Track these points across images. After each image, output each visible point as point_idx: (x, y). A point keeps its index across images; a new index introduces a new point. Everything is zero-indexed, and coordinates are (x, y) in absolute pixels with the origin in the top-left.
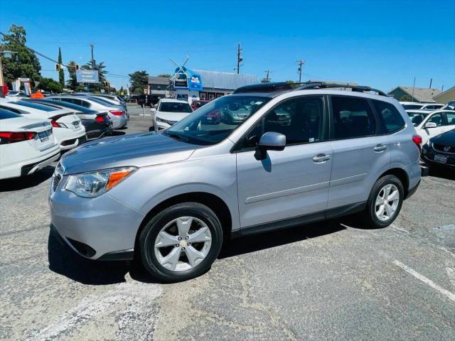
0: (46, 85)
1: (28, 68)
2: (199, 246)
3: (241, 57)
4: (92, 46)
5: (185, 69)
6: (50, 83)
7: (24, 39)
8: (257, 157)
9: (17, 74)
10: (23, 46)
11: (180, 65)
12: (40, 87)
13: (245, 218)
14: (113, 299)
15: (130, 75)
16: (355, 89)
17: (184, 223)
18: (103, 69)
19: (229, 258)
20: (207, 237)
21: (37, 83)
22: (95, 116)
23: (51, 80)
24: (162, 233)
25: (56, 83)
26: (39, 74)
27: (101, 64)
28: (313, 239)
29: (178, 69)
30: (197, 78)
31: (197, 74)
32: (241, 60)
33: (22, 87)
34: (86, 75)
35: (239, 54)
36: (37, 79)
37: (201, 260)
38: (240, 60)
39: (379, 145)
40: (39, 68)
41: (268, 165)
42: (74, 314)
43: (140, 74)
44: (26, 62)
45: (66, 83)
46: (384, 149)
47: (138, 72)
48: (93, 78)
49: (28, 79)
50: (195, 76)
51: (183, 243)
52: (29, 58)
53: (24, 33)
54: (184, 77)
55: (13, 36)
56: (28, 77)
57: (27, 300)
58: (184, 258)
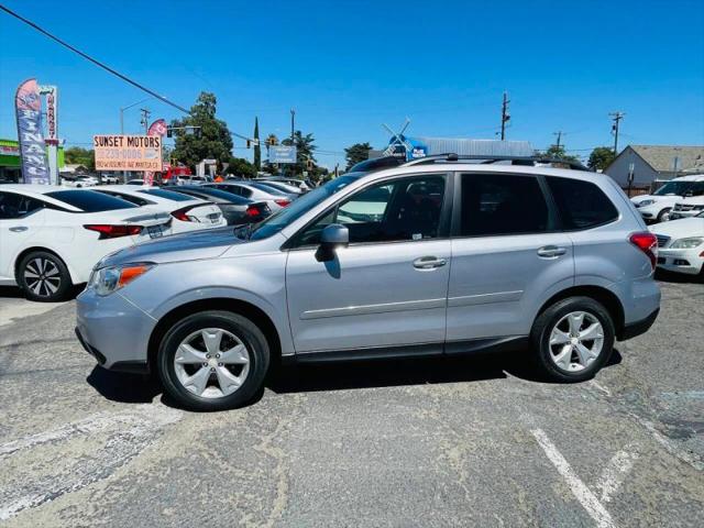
0: (236, 167)
1: (216, 146)
2: (235, 369)
3: (507, 114)
4: (293, 113)
5: (403, 138)
6: (243, 166)
7: (215, 109)
8: (319, 257)
9: (203, 154)
10: (212, 117)
11: (396, 133)
12: (230, 170)
13: (301, 339)
14: (122, 418)
15: (347, 150)
16: (516, 162)
17: (212, 336)
18: (311, 144)
19: (291, 394)
20: (243, 358)
21: (226, 166)
22: (247, 207)
23: (243, 161)
24: (185, 346)
25: (249, 164)
26: (231, 153)
27: (308, 136)
28: (434, 385)
29: (394, 139)
30: (422, 151)
31: (423, 144)
32: (508, 118)
33: (207, 172)
34: (280, 152)
35: (504, 109)
36: (227, 161)
37: (237, 387)
38: (506, 118)
39: (547, 248)
40: (231, 146)
41: (334, 269)
42: (74, 426)
43: (361, 147)
44: (214, 138)
45: (262, 165)
46: (561, 254)
47: (358, 146)
48: (290, 157)
49: (214, 161)
50: (419, 148)
51: (213, 363)
52: (217, 133)
53: (215, 102)
54: (402, 149)
55: (202, 106)
56: (215, 158)
57: (44, 406)
58: (213, 381)
